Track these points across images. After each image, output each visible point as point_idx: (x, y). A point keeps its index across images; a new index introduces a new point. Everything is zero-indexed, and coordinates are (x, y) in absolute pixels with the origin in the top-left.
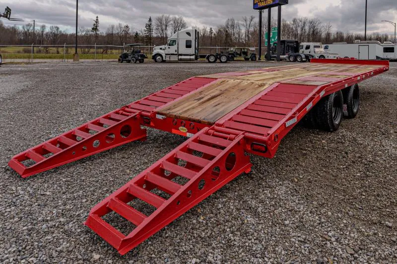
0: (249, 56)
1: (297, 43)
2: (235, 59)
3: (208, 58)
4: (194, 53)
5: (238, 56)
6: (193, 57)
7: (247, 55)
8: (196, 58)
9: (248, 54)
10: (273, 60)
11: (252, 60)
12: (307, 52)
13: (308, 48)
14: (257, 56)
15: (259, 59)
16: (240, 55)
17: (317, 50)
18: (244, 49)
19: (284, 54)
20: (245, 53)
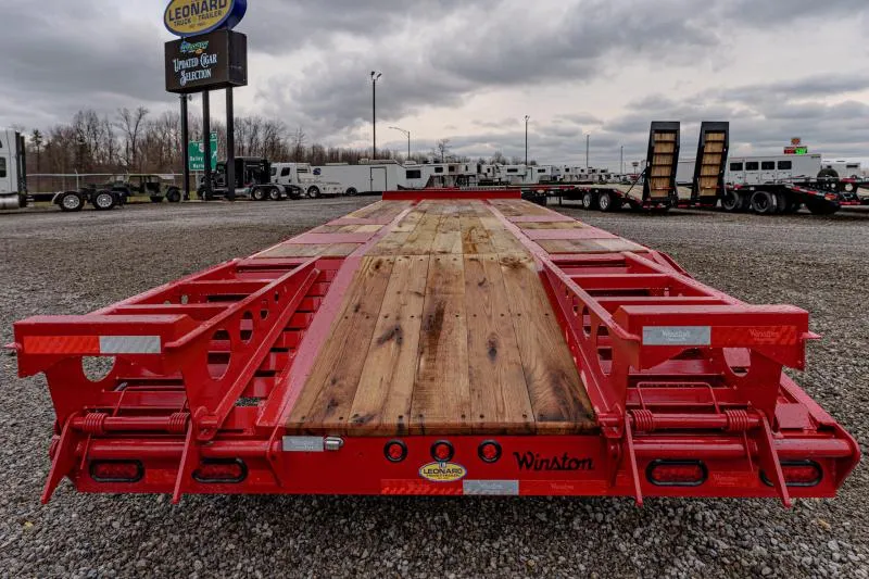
0: (163, 192)
1: (267, 164)
2: (129, 199)
3: (59, 201)
4: (16, 189)
5: (136, 193)
6: (15, 200)
7: (158, 191)
8: (23, 203)
9: (161, 188)
10: (218, 199)
11: (171, 200)
12: (284, 180)
13: (286, 172)
14: (183, 193)
15: (186, 198)
16: (141, 190)
17: (302, 176)
18: (149, 177)
19: (241, 186)
20: (155, 187)
